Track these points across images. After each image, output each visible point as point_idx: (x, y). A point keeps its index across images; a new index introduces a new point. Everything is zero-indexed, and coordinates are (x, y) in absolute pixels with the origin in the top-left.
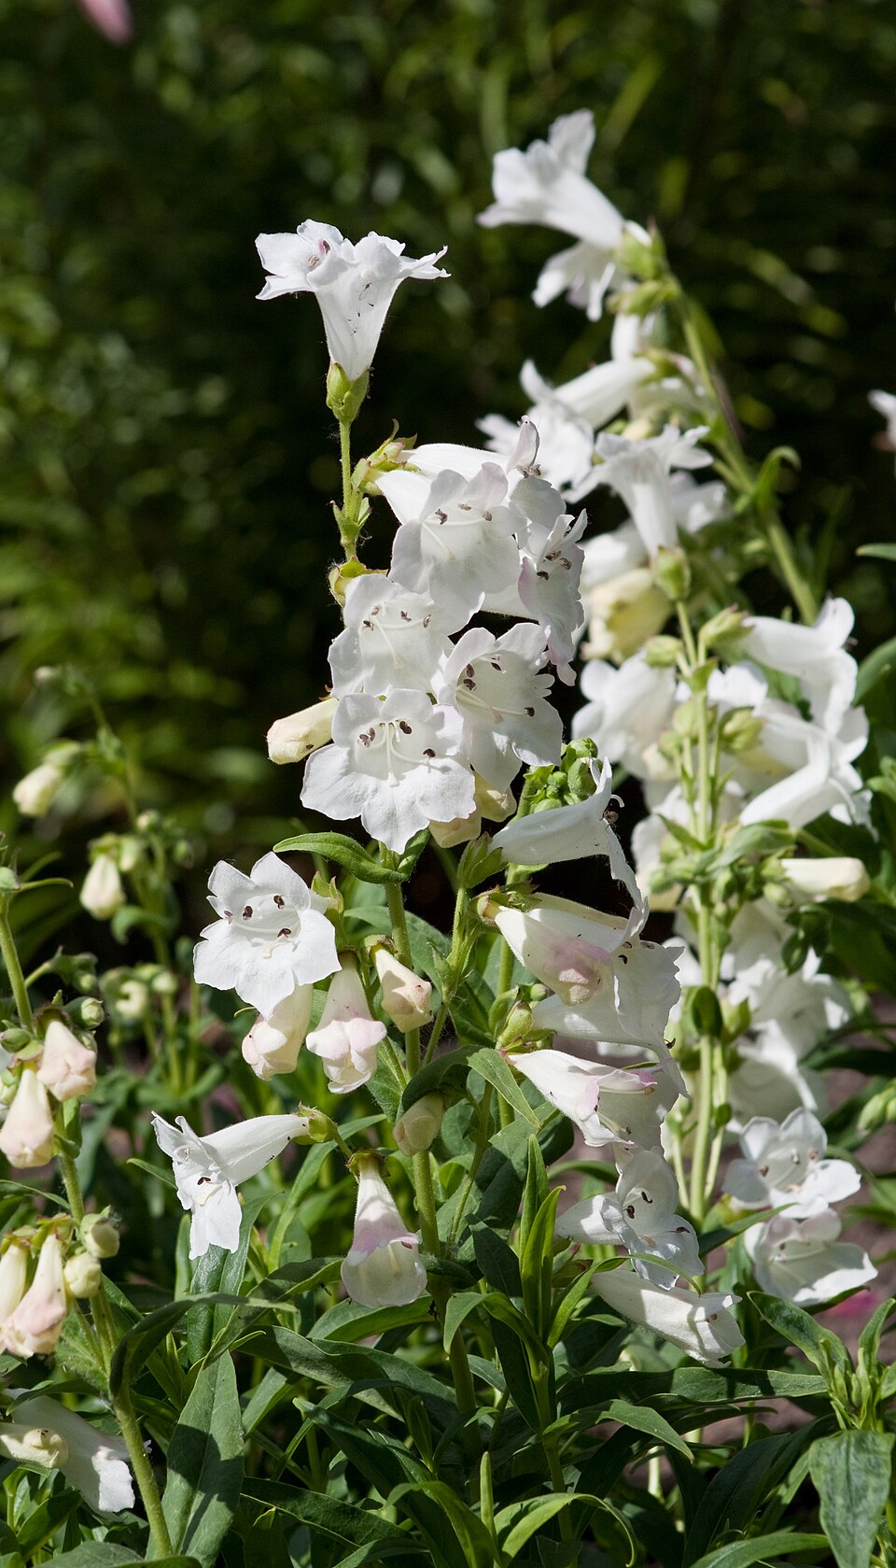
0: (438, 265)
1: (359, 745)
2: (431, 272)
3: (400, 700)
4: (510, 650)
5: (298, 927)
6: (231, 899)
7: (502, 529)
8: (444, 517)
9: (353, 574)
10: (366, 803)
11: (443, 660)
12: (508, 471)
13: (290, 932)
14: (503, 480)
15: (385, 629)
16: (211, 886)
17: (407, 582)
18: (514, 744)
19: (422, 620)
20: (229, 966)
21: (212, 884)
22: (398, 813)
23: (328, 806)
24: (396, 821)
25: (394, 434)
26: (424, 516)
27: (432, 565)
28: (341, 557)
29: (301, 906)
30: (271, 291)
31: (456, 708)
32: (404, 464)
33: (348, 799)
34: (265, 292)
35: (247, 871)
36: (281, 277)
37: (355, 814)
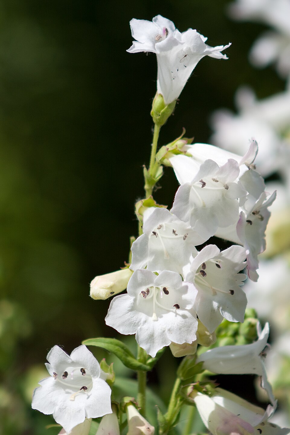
0: (223, 52)
1: (140, 296)
2: (218, 55)
3: (166, 276)
4: (227, 258)
5: (91, 387)
6: (57, 367)
7: (232, 194)
8: (204, 184)
9: (149, 205)
10: (139, 328)
11: (191, 259)
12: (240, 164)
13: (86, 388)
14: (238, 169)
15: (162, 237)
16: (48, 358)
17: (179, 215)
18: (221, 308)
19: (183, 236)
20: (51, 402)
21: (49, 357)
22: (155, 336)
23: (119, 326)
24: (153, 339)
25: (183, 135)
26: (194, 182)
27: (193, 208)
28: (142, 195)
29: (94, 375)
30: (135, 48)
31: (194, 285)
32: (185, 152)
33: (130, 324)
34: (132, 49)
35: (69, 353)
36: (141, 43)
37: (133, 332)
